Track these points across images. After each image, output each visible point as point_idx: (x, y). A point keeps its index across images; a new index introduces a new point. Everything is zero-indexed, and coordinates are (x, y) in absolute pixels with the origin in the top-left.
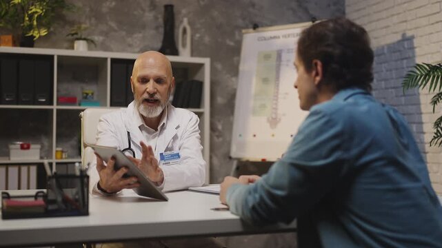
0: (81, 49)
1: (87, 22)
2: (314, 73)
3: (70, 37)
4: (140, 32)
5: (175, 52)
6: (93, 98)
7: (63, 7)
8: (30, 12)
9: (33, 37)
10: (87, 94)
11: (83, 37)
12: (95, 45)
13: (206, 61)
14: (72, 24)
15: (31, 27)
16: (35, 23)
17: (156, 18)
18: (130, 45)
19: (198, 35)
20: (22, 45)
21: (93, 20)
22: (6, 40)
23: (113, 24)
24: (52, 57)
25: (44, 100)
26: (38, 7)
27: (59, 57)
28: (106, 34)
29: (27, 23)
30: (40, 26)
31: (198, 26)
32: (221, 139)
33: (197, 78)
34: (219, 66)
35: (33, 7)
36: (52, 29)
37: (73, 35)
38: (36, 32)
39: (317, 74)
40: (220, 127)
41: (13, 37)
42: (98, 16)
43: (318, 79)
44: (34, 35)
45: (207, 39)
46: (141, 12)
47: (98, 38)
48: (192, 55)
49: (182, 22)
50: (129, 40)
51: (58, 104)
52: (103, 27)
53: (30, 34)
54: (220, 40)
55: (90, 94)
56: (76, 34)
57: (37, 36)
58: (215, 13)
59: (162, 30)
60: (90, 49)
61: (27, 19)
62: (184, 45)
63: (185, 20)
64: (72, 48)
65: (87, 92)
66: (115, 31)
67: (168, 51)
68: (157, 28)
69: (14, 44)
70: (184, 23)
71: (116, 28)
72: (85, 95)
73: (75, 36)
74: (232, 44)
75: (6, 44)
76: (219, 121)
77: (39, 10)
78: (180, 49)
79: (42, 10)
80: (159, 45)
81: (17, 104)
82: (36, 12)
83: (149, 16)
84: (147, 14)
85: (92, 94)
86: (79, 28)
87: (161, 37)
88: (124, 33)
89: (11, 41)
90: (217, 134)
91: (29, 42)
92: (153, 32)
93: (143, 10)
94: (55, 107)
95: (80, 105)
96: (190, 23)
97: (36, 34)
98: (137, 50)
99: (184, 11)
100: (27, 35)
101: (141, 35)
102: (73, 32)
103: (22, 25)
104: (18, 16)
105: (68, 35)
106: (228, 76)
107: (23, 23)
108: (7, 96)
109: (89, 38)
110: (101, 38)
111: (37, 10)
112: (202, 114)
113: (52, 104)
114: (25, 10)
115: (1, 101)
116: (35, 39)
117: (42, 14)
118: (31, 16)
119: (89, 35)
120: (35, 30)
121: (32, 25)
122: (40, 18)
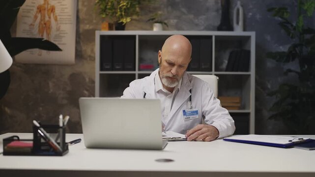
1: (165, 9)
3: (151, 21)
4: (204, 15)
5: (231, 29)
8: (121, 5)
9: (122, 23)
11: (159, 21)
12: (168, 26)
13: (252, 34)
16: (123, 13)
17: (216, 3)
18: (197, 25)
19: (250, 14)
20: (117, 29)
21: (170, 9)
22: (105, 26)
23: (184, 10)
24: (134, 37)
25: (131, 67)
26: (125, 1)
27: (140, 36)
28: (179, 18)
29: (119, 13)
30: (127, 15)
31: (251, 6)
33: (246, 48)
34: (268, 38)
35: (122, 2)
37: (153, 19)
38: (125, 19)
40: (269, 86)
41: (109, 24)
42: (173, 5)
45: (258, 16)
47: (172, 21)
48: (245, 30)
49: (236, 4)
50: (196, 21)
51: (139, 70)
52: (177, 13)
53: (121, 21)
54: (269, 16)
59: (220, 12)
61: (119, 10)
62: (238, 23)
63: (239, 3)
64: (151, 29)
66: (185, 14)
67: (224, 27)
68: (217, 11)
69: (110, 29)
70: (238, 5)
71: (186, 12)
73: (154, 20)
75: (104, 28)
76: (269, 82)
77: (125, 4)
78: (235, 25)
79: (128, 3)
80: (217, 23)
81: (113, 70)
82: (123, 6)
86: (157, 14)
87: (220, 18)
88: (191, 16)
89: (107, 28)
90: (267, 91)
91: (121, 27)
92: (214, 14)
94: (137, 72)
97: (124, 21)
98: (202, 28)
100: (119, 22)
101: (204, 17)
103: (117, 15)
105: (149, 20)
106: (276, 44)
107: (117, 13)
108: (107, 65)
109: (166, 21)
110: (175, 21)
112: (249, 76)
113: (135, 70)
114: (119, 3)
115: (102, 69)
116: (123, 24)
117: (129, 6)
118: (120, 8)
119: (166, 19)
120: (124, 18)
121: (121, 15)
122: (128, 9)
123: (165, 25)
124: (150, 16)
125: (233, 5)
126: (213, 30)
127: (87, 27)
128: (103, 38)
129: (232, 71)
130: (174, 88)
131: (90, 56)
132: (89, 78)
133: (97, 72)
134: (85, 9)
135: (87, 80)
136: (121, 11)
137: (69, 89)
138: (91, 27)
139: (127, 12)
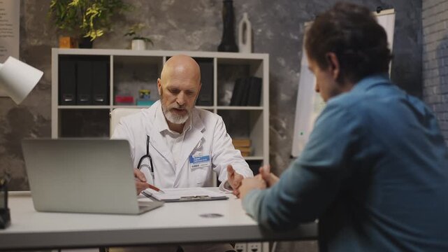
0: (138, 49)
1: (147, 21)
2: (330, 68)
3: (128, 37)
4: (200, 30)
5: (235, 49)
6: (149, 97)
7: (121, 7)
8: (87, 14)
9: (90, 38)
10: (144, 93)
11: (141, 37)
12: (152, 43)
13: (265, 57)
14: (131, 23)
15: (88, 29)
16: (92, 25)
17: (216, 14)
18: (190, 43)
19: (260, 30)
20: (81, 46)
21: (153, 20)
22: (65, 42)
23: (173, 23)
24: (108, 57)
25: (102, 100)
26: (94, 8)
27: (115, 57)
28: (165, 32)
29: (85, 24)
30: (96, 28)
31: (260, 20)
32: (285, 138)
33: (257, 75)
34: (283, 62)
35: (90, 9)
36: (112, 30)
37: (131, 34)
38: (93, 33)
39: (334, 68)
40: (284, 125)
41: (71, 39)
42: (158, 15)
43: (336, 72)
44: (92, 36)
45: (269, 34)
46: (201, 9)
47: (157, 37)
48: (253, 51)
49: (242, 17)
50: (189, 38)
51: (115, 104)
52: (163, 26)
53: (88, 36)
54: (283, 34)
55: (147, 94)
56: (134, 33)
57: (94, 37)
58: (278, 7)
59: (221, 26)
60: (147, 48)
61: (85, 20)
62: (244, 41)
63: (245, 16)
64: (130, 47)
65: (144, 91)
66: (175, 29)
67: (227, 47)
68: (217, 25)
69: (73, 46)
70: (244, 18)
71: (175, 26)
72: (142, 94)
73: (133, 36)
74: (296, 38)
75: (65, 46)
76: (283, 119)
77: (95, 12)
78: (240, 45)
79: (98, 11)
80: (218, 42)
81: (76, 104)
82: (91, 14)
83: (209, 12)
84: (206, 10)
85: (149, 93)
86: (137, 27)
87: (221, 34)
88: (183, 31)
89: (69, 44)
90: (281, 132)
91: (87, 43)
92: (213, 29)
93: (203, 7)
94: (112, 107)
95: (136, 104)
96: (250, 19)
97: (93, 35)
98: (197, 47)
99: (245, 6)
100: (85, 37)
101: (200, 32)
102: (131, 32)
103: (81, 27)
104: (77, 17)
105: (126, 35)
106: (292, 71)
107: (82, 24)
108: (68, 97)
109: (149, 37)
110: (160, 37)
111: (93, 11)
112: (261, 111)
113: (109, 104)
114: (84, 11)
115: (61, 102)
116: (92, 40)
117: (99, 15)
119: (148, 34)
120: (92, 31)
121: (89, 26)
122: (96, 19)
123: (149, 42)
124: (127, 29)
125: (238, 18)
126: (212, 50)
127: (35, 42)
128: (62, 58)
129: (240, 105)
130: (184, 124)
132: (38, 117)
133: (55, 107)
134: (32, 17)
135: (36, 117)
136: (88, 22)
137: (7, 131)
138: (41, 43)
139: (98, 23)
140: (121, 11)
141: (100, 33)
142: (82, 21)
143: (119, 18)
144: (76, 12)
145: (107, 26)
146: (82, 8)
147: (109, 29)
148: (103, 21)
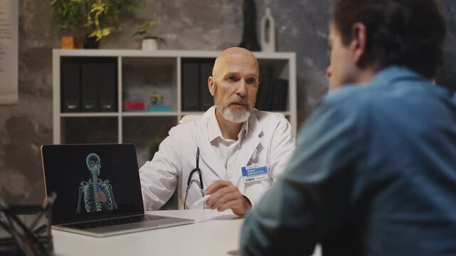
0: (149, 49)
1: (159, 18)
3: (139, 36)
4: (217, 28)
5: (256, 47)
6: (162, 103)
8: (92, 11)
9: (95, 37)
10: (156, 99)
11: (153, 35)
12: (166, 43)
13: (291, 57)
14: (141, 21)
15: (94, 27)
16: (97, 23)
17: (235, 10)
18: (207, 43)
19: (284, 28)
20: (86, 47)
21: (165, 17)
22: (68, 42)
23: (187, 20)
24: (115, 59)
25: (109, 107)
26: (99, 4)
27: (124, 59)
28: (179, 31)
29: (90, 22)
30: (102, 27)
31: (284, 17)
33: (282, 76)
34: (310, 62)
35: (95, 5)
36: (120, 29)
37: (141, 33)
38: (99, 32)
41: (75, 39)
42: (171, 12)
44: (97, 35)
45: (295, 32)
46: (218, 5)
47: (170, 37)
48: (277, 49)
49: (264, 13)
50: (205, 37)
51: (124, 111)
52: (177, 24)
53: (93, 35)
54: (310, 31)
55: (159, 99)
56: (144, 32)
57: (100, 36)
59: (241, 24)
60: (159, 48)
61: (89, 18)
62: (267, 40)
63: (268, 13)
64: (140, 48)
65: (157, 96)
66: (190, 27)
67: (248, 47)
68: (236, 22)
69: (76, 46)
71: (190, 24)
72: (154, 100)
73: (144, 35)
74: (324, 35)
75: (68, 47)
77: (101, 8)
78: (263, 43)
79: (104, 7)
80: (239, 41)
81: (81, 110)
82: (96, 11)
83: (227, 8)
84: (225, 7)
85: (162, 98)
86: (148, 25)
87: (241, 32)
88: (199, 29)
89: (72, 45)
91: (93, 43)
92: (232, 26)
93: (221, 3)
94: (120, 114)
95: (148, 111)
96: (274, 15)
97: (99, 34)
98: (215, 47)
100: (91, 36)
101: (216, 31)
102: (142, 30)
103: (85, 25)
104: (82, 15)
105: (136, 34)
106: (320, 72)
107: (87, 23)
108: (71, 104)
109: (162, 36)
110: (174, 36)
111: (99, 8)
113: (116, 110)
114: (88, 8)
115: (63, 109)
116: (97, 40)
117: (106, 12)
118: (93, 15)
119: (161, 33)
120: (97, 30)
121: (94, 24)
122: (102, 17)
123: (161, 42)
124: (137, 28)
125: (259, 15)
127: (35, 44)
128: (64, 60)
131: (41, 91)
132: (40, 126)
133: (57, 115)
134: (32, 16)
135: (37, 127)
136: (93, 19)
137: (5, 142)
138: (42, 45)
139: (104, 20)
140: (130, 8)
141: (106, 32)
142: (87, 20)
143: (128, 17)
144: (80, 9)
145: (116, 25)
146: (86, 5)
147: (117, 28)
148: (110, 18)
